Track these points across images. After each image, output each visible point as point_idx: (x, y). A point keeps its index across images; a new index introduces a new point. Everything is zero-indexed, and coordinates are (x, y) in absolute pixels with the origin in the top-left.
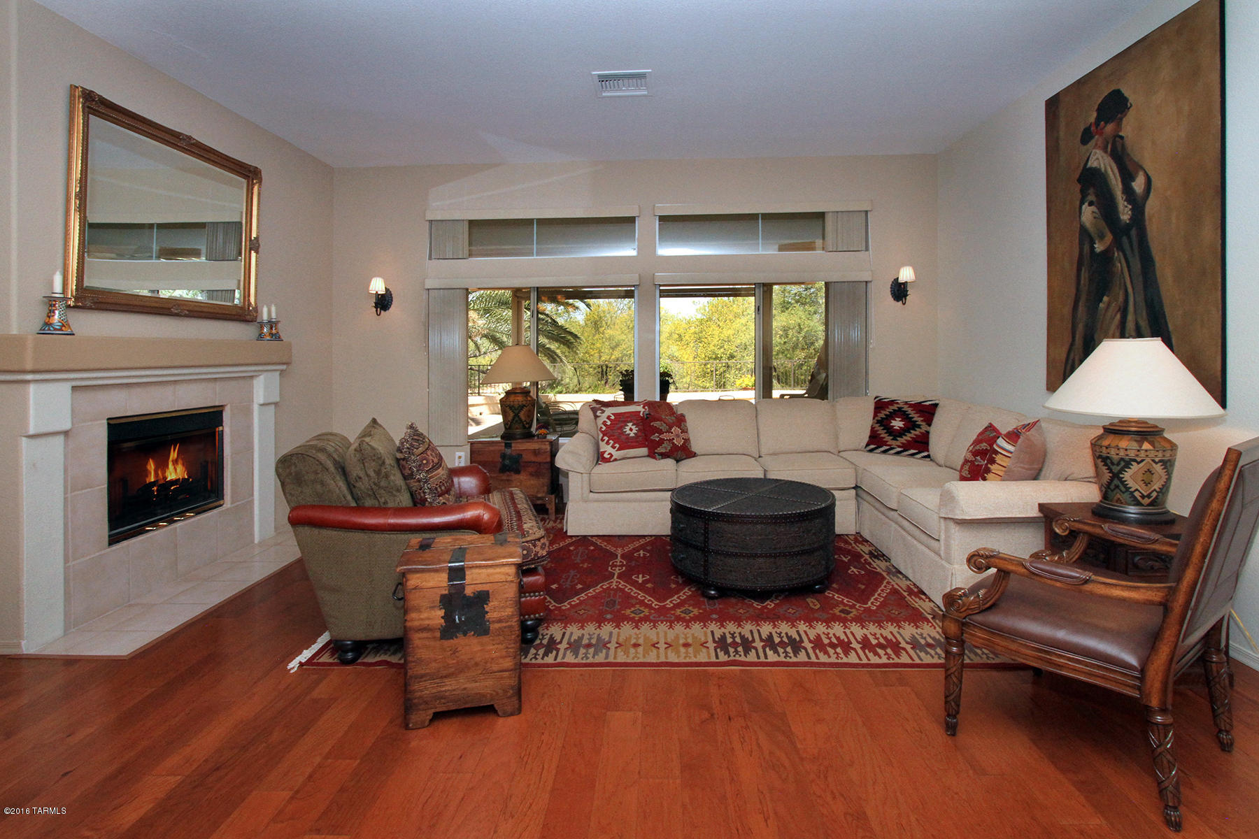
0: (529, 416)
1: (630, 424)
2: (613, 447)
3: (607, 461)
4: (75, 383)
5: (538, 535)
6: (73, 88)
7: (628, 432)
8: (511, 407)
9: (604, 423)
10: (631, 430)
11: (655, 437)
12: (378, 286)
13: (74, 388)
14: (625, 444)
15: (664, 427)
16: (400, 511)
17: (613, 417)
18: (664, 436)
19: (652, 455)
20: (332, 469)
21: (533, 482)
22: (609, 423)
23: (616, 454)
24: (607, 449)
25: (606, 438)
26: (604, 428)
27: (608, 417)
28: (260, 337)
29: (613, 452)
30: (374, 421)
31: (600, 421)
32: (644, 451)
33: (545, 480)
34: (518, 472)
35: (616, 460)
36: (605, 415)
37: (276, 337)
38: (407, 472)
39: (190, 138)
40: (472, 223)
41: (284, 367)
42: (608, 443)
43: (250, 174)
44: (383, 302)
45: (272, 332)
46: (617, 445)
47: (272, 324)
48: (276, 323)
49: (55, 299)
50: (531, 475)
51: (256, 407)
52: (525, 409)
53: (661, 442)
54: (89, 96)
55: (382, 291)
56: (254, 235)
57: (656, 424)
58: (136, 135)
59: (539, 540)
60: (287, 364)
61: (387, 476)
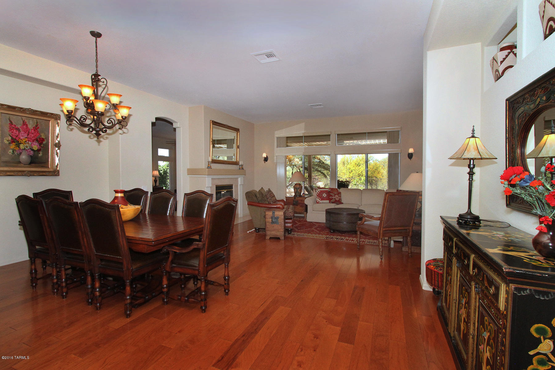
0: (300, 191)
1: (324, 194)
2: (320, 199)
3: (318, 203)
4: (212, 178)
5: (291, 211)
6: (211, 120)
7: (324, 196)
8: (296, 188)
9: (318, 193)
10: (325, 195)
11: (331, 197)
12: (264, 155)
13: (212, 179)
14: (323, 199)
15: (333, 195)
16: (266, 204)
17: (320, 192)
18: (333, 197)
19: (330, 202)
20: (254, 195)
21: (301, 208)
22: (319, 193)
23: (321, 201)
24: (318, 200)
25: (318, 197)
26: (317, 194)
27: (319, 192)
28: (240, 169)
29: (319, 201)
30: (262, 188)
31: (317, 192)
32: (328, 201)
33: (304, 208)
34: (297, 205)
35: (320, 203)
36: (318, 191)
37: (243, 169)
38: (267, 197)
39: (227, 125)
40: (287, 137)
41: (244, 176)
42: (318, 198)
43: (237, 130)
44: (266, 159)
45: (242, 168)
46: (321, 199)
47: (242, 165)
48: (243, 165)
49: (209, 162)
50: (301, 206)
51: (239, 185)
52: (299, 189)
53: (332, 198)
54: (213, 121)
55: (266, 157)
56: (238, 145)
57: (331, 194)
58: (221, 127)
59: (291, 212)
60: (245, 175)
61: (264, 197)
